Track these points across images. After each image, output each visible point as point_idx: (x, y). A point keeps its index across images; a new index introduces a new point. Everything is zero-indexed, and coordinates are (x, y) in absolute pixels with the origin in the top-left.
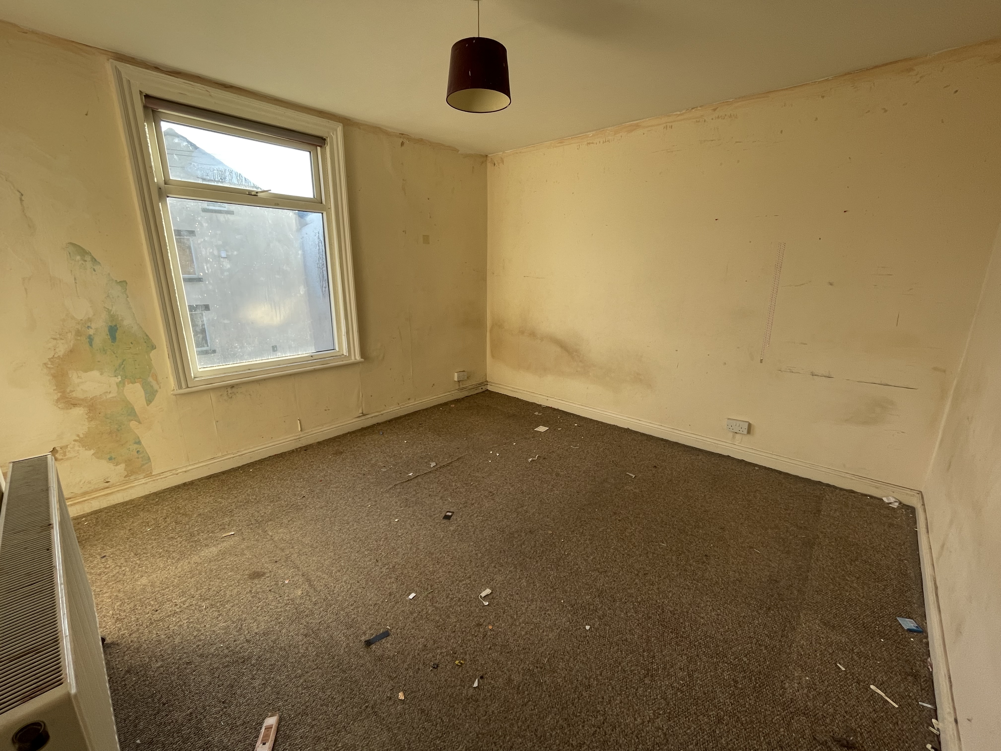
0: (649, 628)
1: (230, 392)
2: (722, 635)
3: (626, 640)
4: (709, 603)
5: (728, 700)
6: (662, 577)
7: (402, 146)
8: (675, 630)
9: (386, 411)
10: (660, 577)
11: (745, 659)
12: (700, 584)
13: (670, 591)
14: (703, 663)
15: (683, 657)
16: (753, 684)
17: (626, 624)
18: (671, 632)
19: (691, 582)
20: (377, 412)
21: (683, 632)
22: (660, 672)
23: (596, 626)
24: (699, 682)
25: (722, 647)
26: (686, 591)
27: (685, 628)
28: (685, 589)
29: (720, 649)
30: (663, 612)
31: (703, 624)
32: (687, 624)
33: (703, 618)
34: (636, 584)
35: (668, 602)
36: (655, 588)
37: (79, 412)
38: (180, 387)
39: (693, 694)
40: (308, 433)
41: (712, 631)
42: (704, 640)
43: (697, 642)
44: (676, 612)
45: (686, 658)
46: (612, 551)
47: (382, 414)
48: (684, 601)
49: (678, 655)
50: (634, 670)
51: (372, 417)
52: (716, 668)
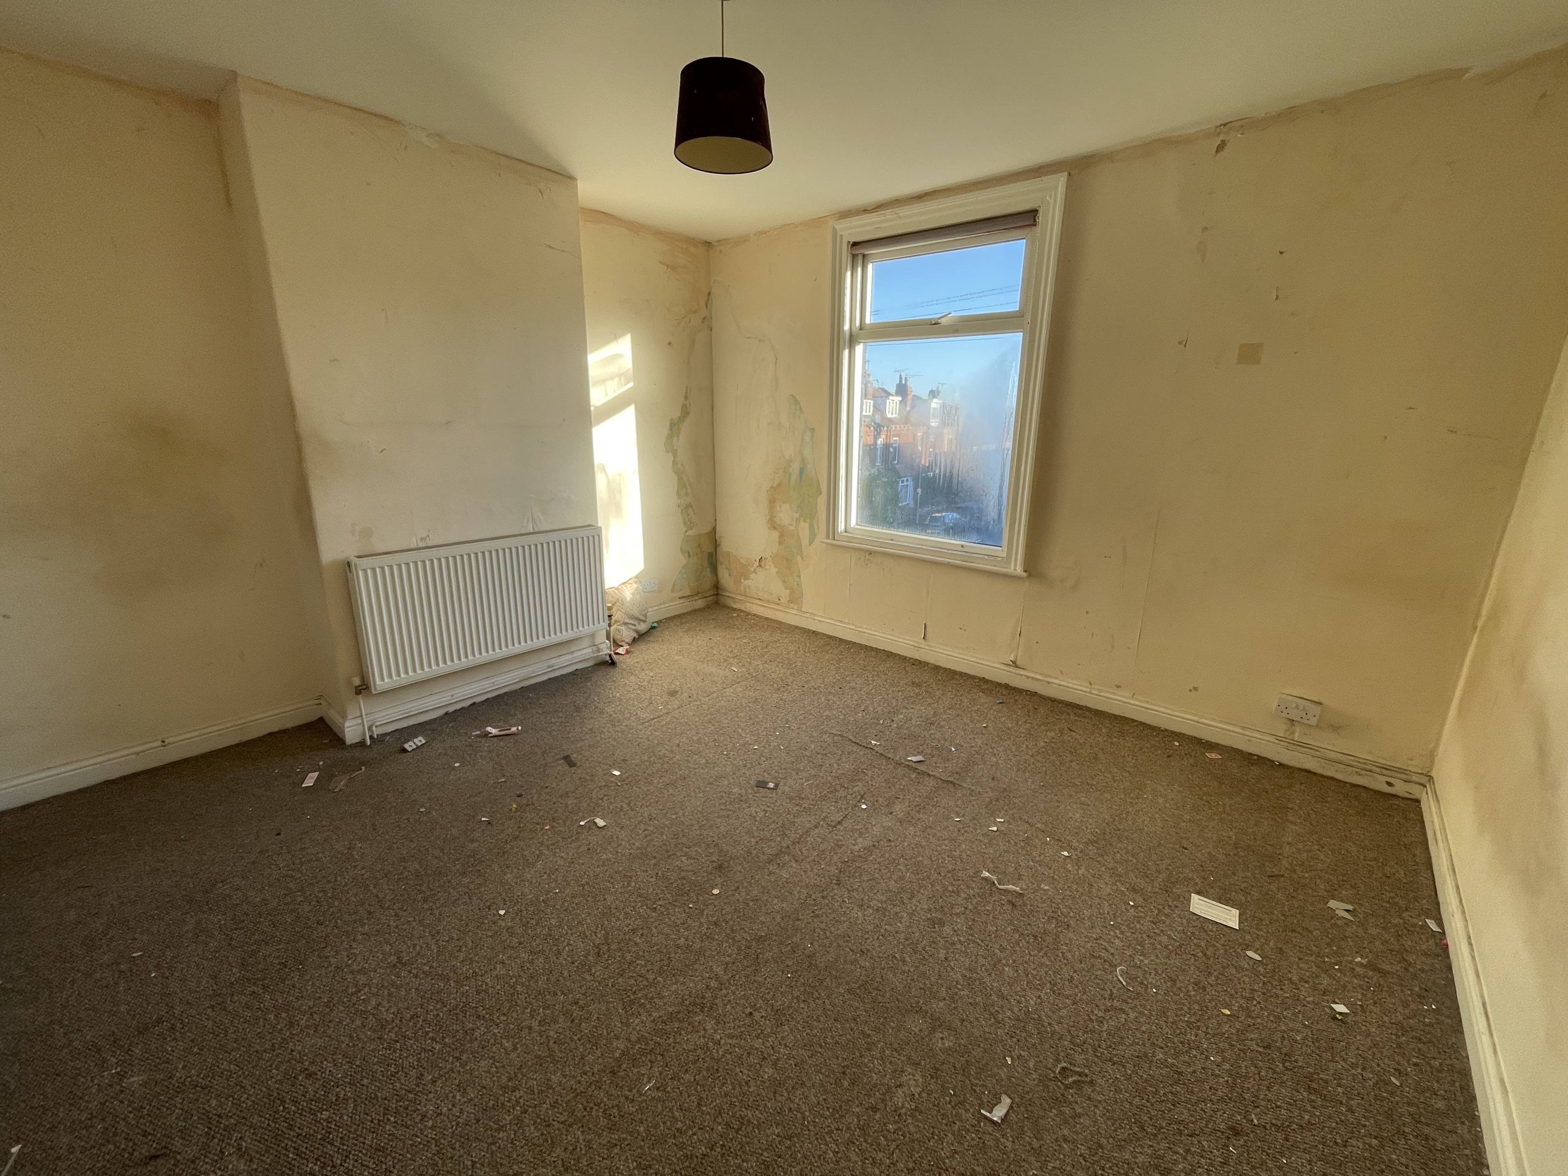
0: (462, 986)
1: (867, 557)
2: (386, 1099)
3: (460, 951)
4: (455, 1111)
5: (300, 1048)
6: (556, 1047)
7: (1217, 152)
8: (437, 1021)
9: (1056, 681)
10: (555, 1042)
11: (325, 1115)
12: (508, 1118)
13: (515, 1048)
14: (366, 1039)
15: (392, 1016)
16: (288, 1101)
17: (485, 957)
18: (438, 1015)
19: (521, 1101)
20: (1041, 674)
21: (427, 1033)
22: (393, 977)
23: (500, 921)
24: (348, 1020)
25: (367, 1087)
26: (504, 1079)
27: (433, 1039)
28: (510, 1079)
29: (366, 1080)
30: (479, 1017)
31: (422, 1075)
32: (438, 1047)
33: (434, 1082)
34: (555, 994)
35: (494, 1034)
36: (535, 1024)
37: (775, 534)
38: (828, 537)
39: (340, 1007)
40: (932, 646)
41: (402, 1084)
42: (395, 1060)
43: (398, 1047)
44: (468, 1038)
45: (388, 1019)
46: (651, 977)
47: (1049, 683)
48: (483, 1063)
49: (399, 1010)
50: (414, 949)
51: (1028, 677)
52: (347, 1057)
